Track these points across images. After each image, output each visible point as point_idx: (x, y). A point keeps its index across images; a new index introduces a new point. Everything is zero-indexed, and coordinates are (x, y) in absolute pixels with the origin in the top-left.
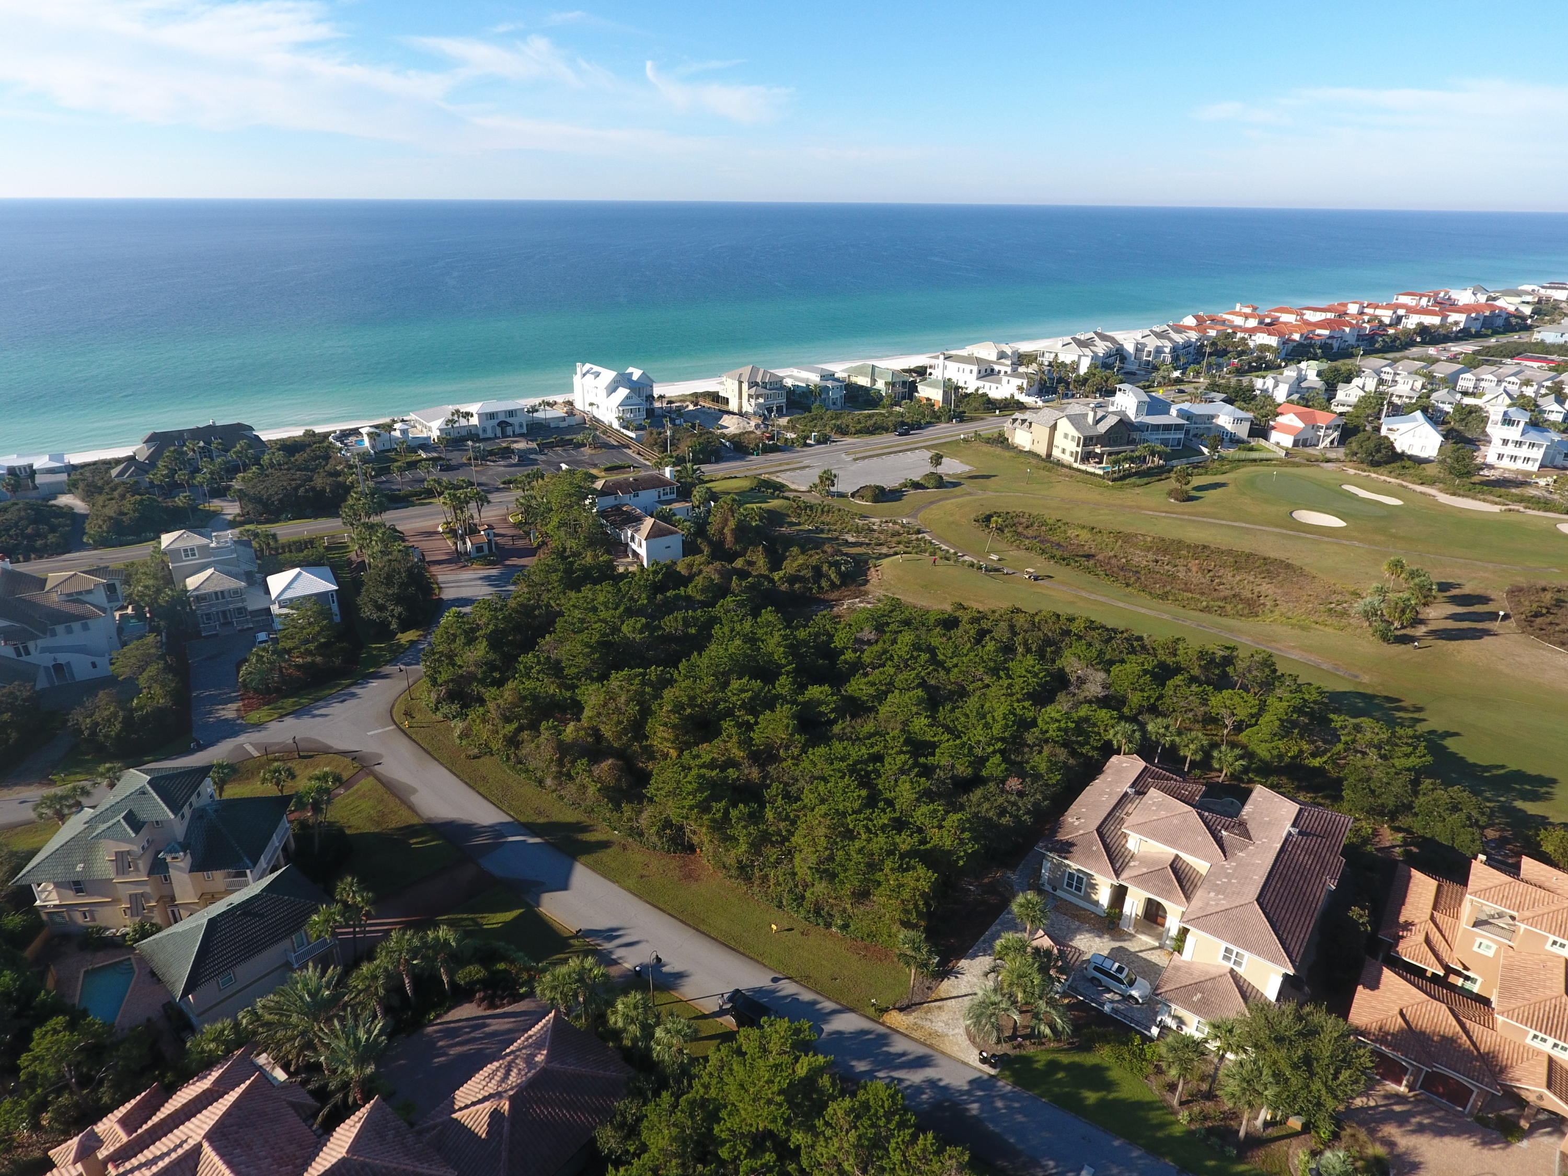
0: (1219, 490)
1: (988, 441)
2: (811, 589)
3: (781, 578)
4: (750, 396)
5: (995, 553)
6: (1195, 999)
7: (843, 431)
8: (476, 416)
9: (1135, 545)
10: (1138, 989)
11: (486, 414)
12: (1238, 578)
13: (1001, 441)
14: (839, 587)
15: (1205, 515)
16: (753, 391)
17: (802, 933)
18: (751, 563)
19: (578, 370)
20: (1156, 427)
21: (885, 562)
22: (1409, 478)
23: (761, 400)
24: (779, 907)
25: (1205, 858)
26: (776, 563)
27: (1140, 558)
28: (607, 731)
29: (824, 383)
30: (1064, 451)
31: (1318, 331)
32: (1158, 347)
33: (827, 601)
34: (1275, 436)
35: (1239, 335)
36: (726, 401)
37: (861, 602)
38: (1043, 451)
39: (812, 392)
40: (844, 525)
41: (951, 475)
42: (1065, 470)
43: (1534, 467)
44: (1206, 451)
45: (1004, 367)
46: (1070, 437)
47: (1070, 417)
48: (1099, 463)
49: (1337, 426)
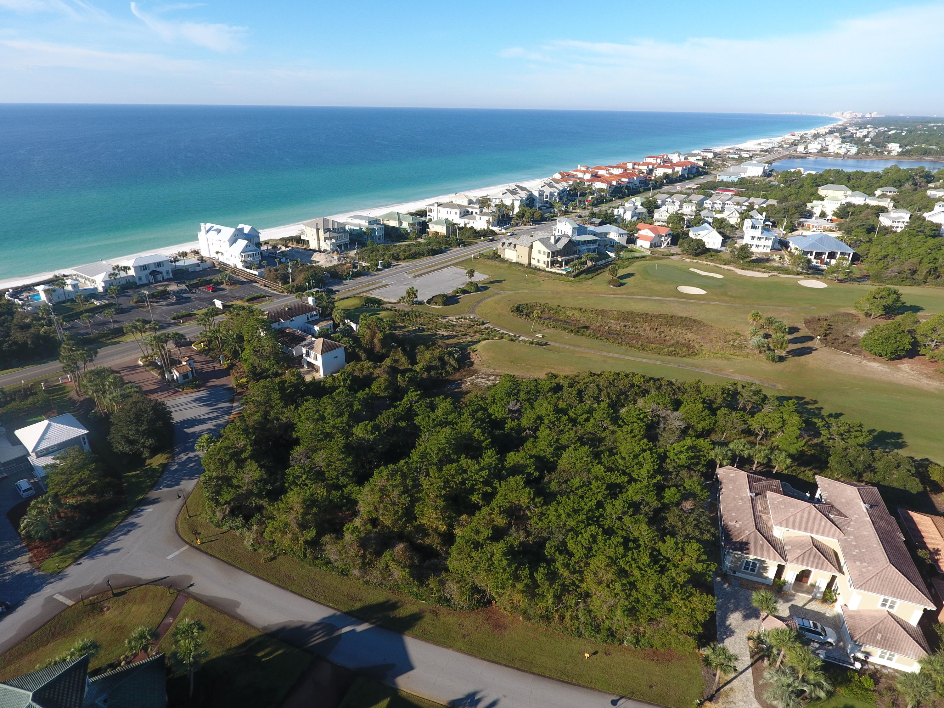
0: (632, 278)
1: (489, 258)
2: (441, 374)
3: (421, 369)
4: (326, 239)
5: (539, 332)
6: (878, 638)
7: (397, 258)
8: (132, 269)
9: (609, 317)
10: (831, 637)
11: (140, 267)
12: (673, 332)
13: (496, 256)
14: (458, 370)
15: (633, 294)
16: (327, 235)
17: (606, 653)
18: (396, 361)
19: (203, 228)
20: (583, 242)
21: (478, 346)
22: (717, 262)
23: (333, 241)
24: (580, 636)
25: (832, 536)
26: (412, 359)
27: (616, 325)
28: (386, 520)
29: (371, 227)
30: (539, 261)
31: (623, 180)
32: (551, 192)
33: (456, 381)
34: (639, 242)
35: (586, 183)
36: (308, 242)
37: (477, 378)
38: (525, 262)
39: (365, 233)
40: (435, 324)
41: (480, 282)
42: (542, 273)
43: (768, 250)
44: (612, 255)
45: (475, 210)
46: (542, 252)
47: (540, 240)
48: (561, 267)
49: (670, 234)
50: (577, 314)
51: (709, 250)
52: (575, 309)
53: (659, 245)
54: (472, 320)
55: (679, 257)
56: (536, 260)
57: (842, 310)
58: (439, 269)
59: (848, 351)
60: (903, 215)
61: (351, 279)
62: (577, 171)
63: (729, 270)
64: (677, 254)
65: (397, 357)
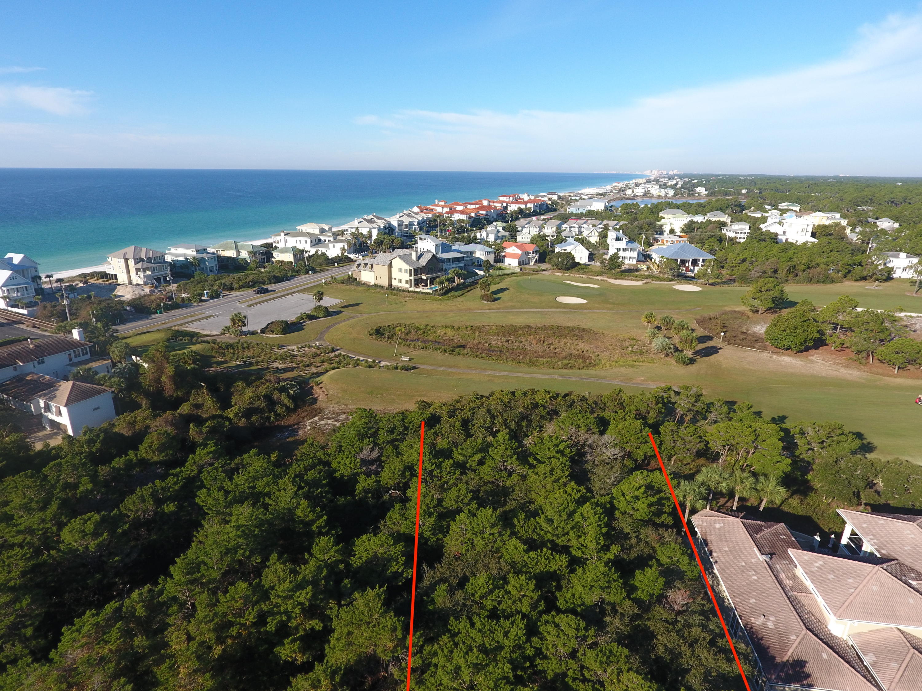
0: (506, 293)
1: (342, 282)
2: (268, 418)
4: (138, 270)
5: (405, 354)
7: (229, 288)
13: (352, 280)
14: (294, 410)
15: (511, 308)
16: (139, 266)
20: (449, 260)
21: (324, 378)
22: (589, 274)
23: (149, 273)
29: (200, 256)
32: (410, 222)
33: (290, 426)
34: (507, 261)
36: (115, 277)
37: (321, 419)
38: (385, 283)
39: (191, 263)
40: (268, 356)
41: (332, 307)
42: (405, 294)
43: (634, 262)
44: (481, 273)
45: (327, 237)
46: (403, 271)
47: (400, 257)
48: (426, 285)
49: (536, 251)
50: (450, 333)
51: (578, 264)
52: (446, 327)
53: (527, 262)
54: (318, 348)
55: (550, 272)
56: (397, 280)
57: (728, 309)
58: (282, 296)
59: (754, 347)
60: (744, 227)
61: (161, 313)
62: (435, 205)
63: (603, 280)
64: (547, 270)
65: (200, 401)
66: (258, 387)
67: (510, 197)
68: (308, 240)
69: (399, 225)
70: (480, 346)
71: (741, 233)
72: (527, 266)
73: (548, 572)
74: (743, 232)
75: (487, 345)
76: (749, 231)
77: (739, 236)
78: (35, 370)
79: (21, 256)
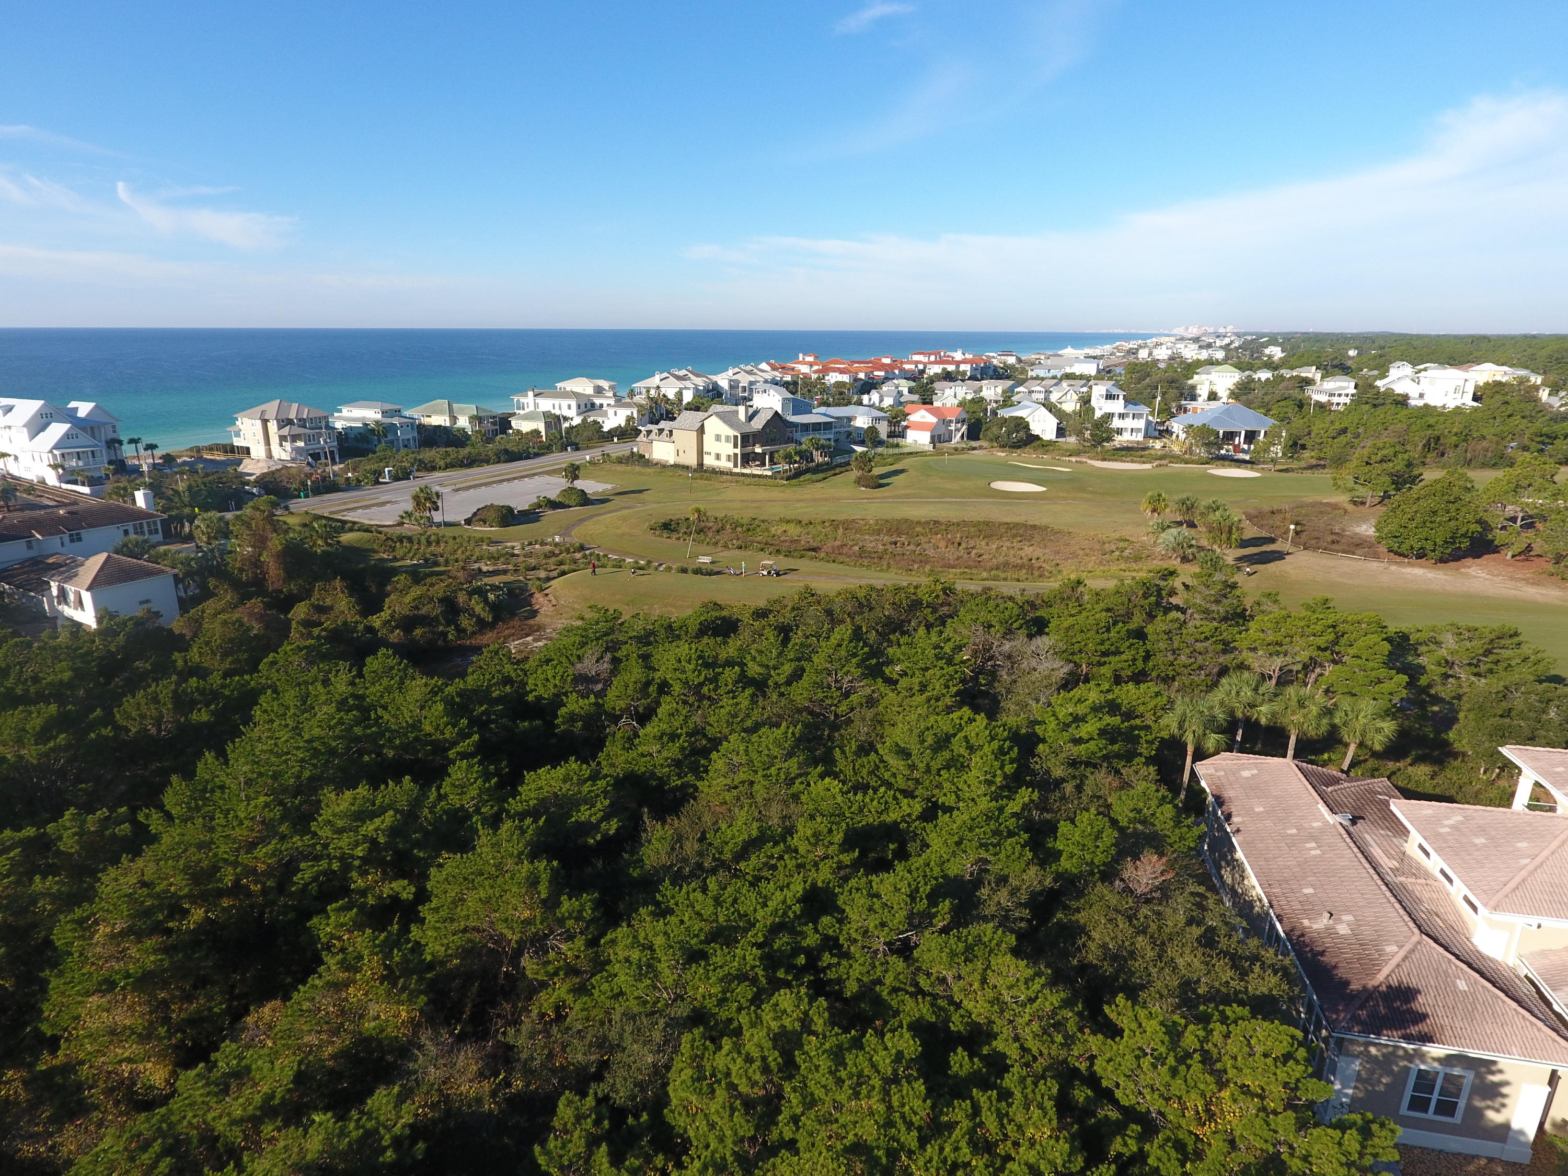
0: (902, 476)
1: (622, 461)
2: (444, 634)
3: (386, 622)
4: (282, 438)
5: (705, 555)
7: (429, 467)
9: (859, 531)
13: (640, 459)
15: (907, 497)
16: (286, 431)
20: (806, 427)
21: (554, 582)
23: (301, 444)
26: (371, 605)
27: (875, 543)
29: (389, 422)
30: (718, 457)
31: (876, 373)
32: (750, 382)
34: (911, 434)
35: (813, 377)
36: (247, 451)
37: (535, 640)
38: (692, 461)
39: (373, 430)
40: (468, 553)
41: (595, 493)
42: (725, 477)
43: (1140, 437)
44: (861, 450)
45: (606, 401)
46: (723, 439)
47: (718, 414)
48: (763, 464)
49: (963, 421)
50: (794, 531)
51: (1037, 438)
52: (788, 522)
53: (947, 438)
54: (556, 545)
55: (984, 452)
56: (713, 455)
57: (1308, 499)
58: (515, 479)
59: (1353, 553)
60: (1344, 384)
61: (307, 496)
62: (799, 363)
63: (1080, 462)
64: (981, 448)
65: (328, 601)
66: (432, 585)
67: (930, 355)
68: (574, 404)
69: (731, 387)
70: (845, 550)
71: (1340, 395)
72: (946, 444)
73: (883, 824)
74: (1343, 392)
75: (857, 548)
76: (1354, 391)
77: (1335, 400)
78: (64, 550)
79: (91, 405)
